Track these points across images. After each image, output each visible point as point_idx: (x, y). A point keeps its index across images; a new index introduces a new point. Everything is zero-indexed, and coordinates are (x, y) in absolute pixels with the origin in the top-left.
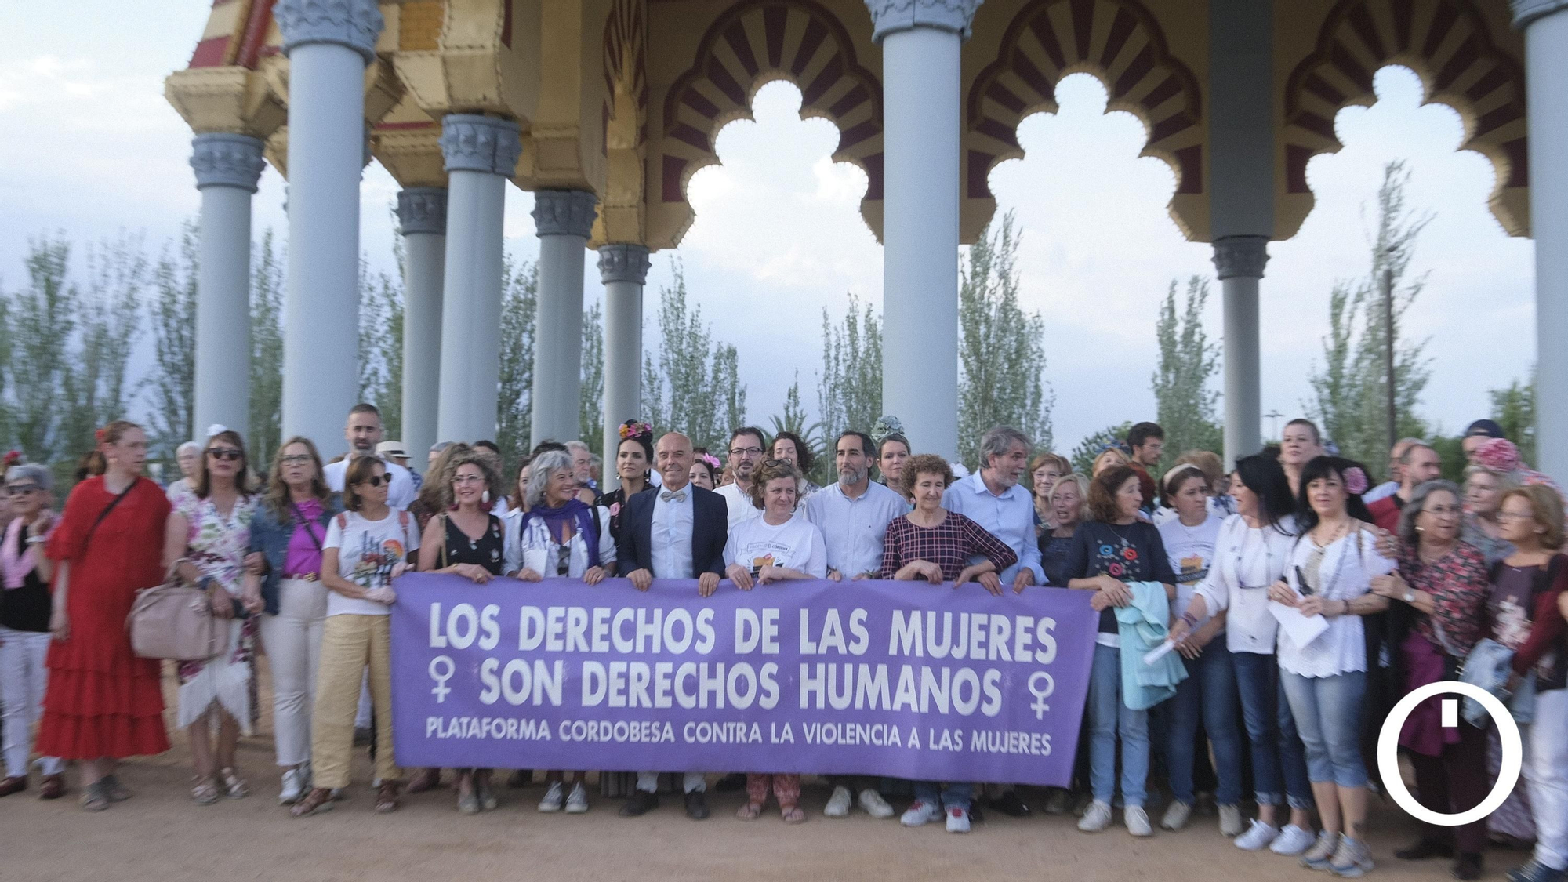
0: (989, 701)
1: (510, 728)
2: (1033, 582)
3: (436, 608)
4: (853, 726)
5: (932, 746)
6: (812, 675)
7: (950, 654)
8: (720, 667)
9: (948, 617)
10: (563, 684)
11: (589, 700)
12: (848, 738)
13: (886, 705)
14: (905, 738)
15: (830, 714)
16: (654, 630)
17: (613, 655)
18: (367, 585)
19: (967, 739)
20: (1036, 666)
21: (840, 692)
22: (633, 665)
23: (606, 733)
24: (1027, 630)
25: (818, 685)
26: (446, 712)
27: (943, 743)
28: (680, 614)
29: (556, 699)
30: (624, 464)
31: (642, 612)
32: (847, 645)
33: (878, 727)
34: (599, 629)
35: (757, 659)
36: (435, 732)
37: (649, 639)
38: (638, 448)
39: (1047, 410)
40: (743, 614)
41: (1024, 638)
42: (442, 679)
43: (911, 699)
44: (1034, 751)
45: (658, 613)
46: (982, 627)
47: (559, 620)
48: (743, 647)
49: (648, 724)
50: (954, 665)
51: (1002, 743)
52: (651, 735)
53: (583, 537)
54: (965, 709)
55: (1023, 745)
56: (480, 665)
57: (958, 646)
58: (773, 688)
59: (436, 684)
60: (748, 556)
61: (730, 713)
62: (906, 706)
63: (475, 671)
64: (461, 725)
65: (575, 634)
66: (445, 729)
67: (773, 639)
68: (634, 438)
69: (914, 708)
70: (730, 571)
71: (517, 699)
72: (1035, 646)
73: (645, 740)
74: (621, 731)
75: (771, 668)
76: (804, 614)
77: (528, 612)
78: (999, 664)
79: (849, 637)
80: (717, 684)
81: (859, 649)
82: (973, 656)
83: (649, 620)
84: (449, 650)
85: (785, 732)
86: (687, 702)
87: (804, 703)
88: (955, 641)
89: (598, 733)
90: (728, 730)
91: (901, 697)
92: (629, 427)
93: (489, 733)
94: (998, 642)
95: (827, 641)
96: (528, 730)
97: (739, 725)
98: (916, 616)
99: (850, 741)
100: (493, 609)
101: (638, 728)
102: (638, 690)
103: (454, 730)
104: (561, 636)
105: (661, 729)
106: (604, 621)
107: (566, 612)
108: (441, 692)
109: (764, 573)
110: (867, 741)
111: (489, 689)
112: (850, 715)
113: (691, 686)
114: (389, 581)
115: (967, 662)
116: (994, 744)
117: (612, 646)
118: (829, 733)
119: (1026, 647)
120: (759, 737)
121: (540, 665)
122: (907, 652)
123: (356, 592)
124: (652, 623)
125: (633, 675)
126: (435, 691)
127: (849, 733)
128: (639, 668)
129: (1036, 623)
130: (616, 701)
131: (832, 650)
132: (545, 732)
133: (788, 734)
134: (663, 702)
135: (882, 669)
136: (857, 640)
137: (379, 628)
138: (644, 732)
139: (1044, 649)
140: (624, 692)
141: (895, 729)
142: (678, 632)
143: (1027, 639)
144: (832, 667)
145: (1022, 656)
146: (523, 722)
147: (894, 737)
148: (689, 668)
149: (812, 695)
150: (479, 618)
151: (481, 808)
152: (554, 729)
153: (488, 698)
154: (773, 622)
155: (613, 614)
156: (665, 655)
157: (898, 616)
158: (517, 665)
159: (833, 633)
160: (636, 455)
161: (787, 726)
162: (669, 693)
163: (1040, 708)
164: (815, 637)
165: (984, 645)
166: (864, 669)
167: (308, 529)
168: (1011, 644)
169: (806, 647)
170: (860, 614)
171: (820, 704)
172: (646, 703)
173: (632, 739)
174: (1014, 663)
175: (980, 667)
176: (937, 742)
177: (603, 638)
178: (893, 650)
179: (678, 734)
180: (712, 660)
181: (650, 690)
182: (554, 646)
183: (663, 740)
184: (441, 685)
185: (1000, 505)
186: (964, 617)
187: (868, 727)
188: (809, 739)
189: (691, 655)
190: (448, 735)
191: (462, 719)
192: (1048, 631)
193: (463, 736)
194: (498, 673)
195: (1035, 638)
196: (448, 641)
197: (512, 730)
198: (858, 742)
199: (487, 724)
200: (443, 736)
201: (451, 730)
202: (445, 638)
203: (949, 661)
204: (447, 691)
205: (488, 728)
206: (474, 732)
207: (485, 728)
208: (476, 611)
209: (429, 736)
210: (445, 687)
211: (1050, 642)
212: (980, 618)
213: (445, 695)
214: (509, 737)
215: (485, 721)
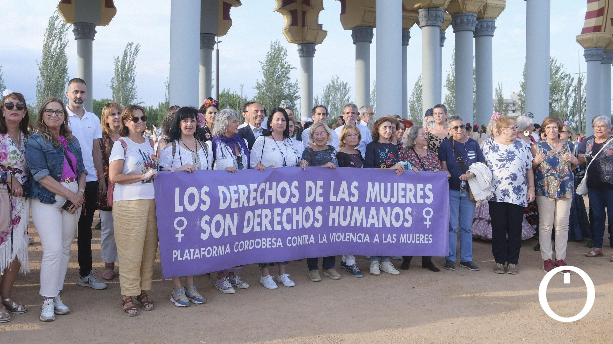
0: (407, 221)
3: (178, 190)
5: (384, 242)
6: (334, 211)
7: (390, 200)
8: (301, 209)
9: (389, 185)
10: (237, 224)
11: (246, 230)
12: (346, 239)
13: (364, 225)
14: (372, 237)
15: (340, 228)
16: (272, 192)
19: (398, 238)
20: (425, 205)
21: (345, 218)
23: (252, 245)
24: (421, 190)
26: (182, 246)
27: (388, 240)
28: (284, 183)
29: (234, 232)
31: (268, 184)
32: (350, 198)
33: (360, 234)
34: (252, 195)
35: (314, 204)
36: (176, 258)
37: (270, 197)
40: (309, 183)
41: (420, 193)
42: (180, 229)
43: (375, 221)
44: (426, 242)
45: (274, 184)
46: (403, 189)
47: (235, 192)
48: (308, 199)
49: (270, 239)
50: (392, 205)
51: (413, 239)
52: (272, 244)
54: (397, 225)
55: (421, 239)
56: (201, 220)
57: (393, 198)
58: (320, 218)
59: (177, 232)
61: (303, 231)
62: (373, 225)
63: (198, 223)
64: (190, 253)
65: (243, 198)
66: (182, 256)
67: (320, 195)
69: (376, 225)
71: (217, 235)
72: (425, 196)
74: (258, 244)
75: (320, 208)
76: (333, 183)
77: (221, 189)
78: (410, 205)
79: (351, 194)
80: (299, 217)
81: (354, 200)
82: (400, 202)
83: (271, 187)
84: (185, 213)
85: (324, 238)
86: (288, 227)
87: (330, 224)
88: (392, 195)
89: (248, 246)
91: (371, 221)
93: (204, 255)
94: (410, 195)
95: (341, 196)
96: (221, 250)
97: (306, 236)
98: (377, 184)
99: (347, 241)
100: (206, 189)
101: (266, 241)
102: (265, 222)
103: (186, 256)
104: (237, 200)
105: (277, 241)
106: (254, 190)
107: (238, 187)
108: (180, 236)
110: (355, 240)
111: (204, 232)
112: (348, 229)
113: (289, 219)
115: (397, 204)
116: (409, 240)
117: (256, 202)
118: (339, 237)
119: (421, 197)
120: (313, 241)
121: (227, 216)
122: (373, 201)
124: (272, 189)
125: (264, 215)
126: (177, 236)
127: (347, 237)
129: (425, 186)
130: (257, 229)
132: (228, 250)
134: (277, 227)
135: (363, 209)
136: (354, 195)
138: (269, 243)
139: (428, 198)
140: (260, 224)
141: (367, 235)
142: (283, 193)
143: (421, 193)
144: (342, 208)
145: (420, 201)
146: (220, 247)
147: (367, 238)
148: (288, 210)
149: (334, 220)
150: (200, 195)
152: (232, 247)
153: (204, 237)
154: (321, 187)
155: (258, 186)
157: (370, 184)
158: (218, 217)
159: (343, 192)
161: (325, 236)
162: (280, 223)
163: (428, 223)
164: (336, 193)
165: (404, 197)
166: (356, 208)
168: (415, 196)
169: (333, 199)
170: (355, 183)
171: (336, 224)
172: (269, 228)
173: (262, 247)
174: (417, 204)
175: (403, 206)
176: (386, 239)
177: (254, 199)
178: (368, 200)
179: (284, 243)
180: (298, 206)
181: (271, 222)
182: (235, 205)
183: (277, 246)
184: (180, 232)
186: (395, 185)
187: (356, 234)
188: (332, 240)
189: (289, 204)
190: (184, 259)
191: (191, 250)
192: (429, 190)
193: (192, 259)
194: (209, 223)
195: (424, 193)
196: (185, 208)
197: (214, 252)
198: (350, 241)
199: (204, 251)
200: (181, 259)
201: (185, 257)
202: (182, 206)
203: (390, 204)
204: (183, 235)
205: (204, 253)
206: (197, 256)
207: (202, 253)
208: (198, 190)
209: (173, 260)
210: (182, 233)
211: (430, 194)
212: (402, 185)
213: (182, 237)
214: (213, 256)
215: (202, 249)
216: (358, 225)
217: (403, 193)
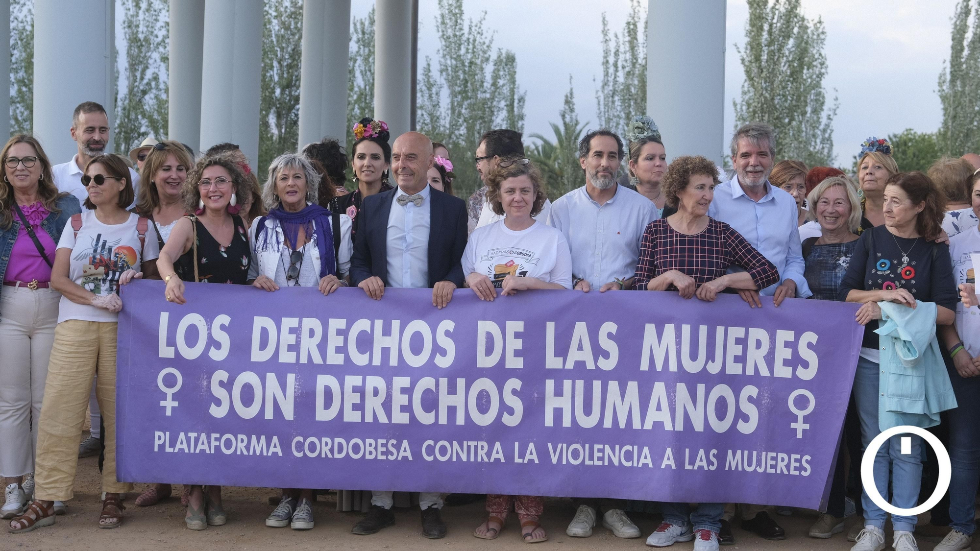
0: (746, 419)
1: (240, 444)
2: (796, 294)
3: (164, 317)
4: (601, 446)
5: (688, 467)
6: (558, 392)
7: (705, 368)
8: (461, 382)
9: (703, 331)
10: (295, 398)
11: (323, 415)
12: (595, 458)
13: (637, 425)
14: (658, 457)
15: (577, 434)
16: (391, 343)
17: (349, 368)
18: (96, 290)
19: (722, 458)
20: (795, 382)
21: (588, 411)
22: (369, 379)
23: (340, 450)
24: (787, 344)
25: (564, 403)
26: (173, 426)
27: (698, 463)
28: (419, 325)
29: (289, 413)
30: (362, 166)
31: (379, 324)
32: (596, 360)
33: (629, 448)
34: (334, 341)
35: (500, 374)
36: (162, 447)
37: (386, 352)
38: (376, 149)
39: (829, 118)
40: (486, 327)
41: (783, 353)
42: (170, 392)
43: (664, 417)
44: (793, 472)
45: (396, 324)
46: (738, 341)
47: (292, 331)
48: (485, 362)
49: (384, 441)
50: (710, 380)
51: (759, 463)
52: (387, 453)
53: (318, 244)
54: (721, 427)
55: (781, 465)
56: (209, 378)
57: (713, 361)
58: (517, 404)
59: (164, 397)
60: (488, 264)
61: (471, 431)
63: (205, 383)
64: (188, 440)
65: (309, 345)
66: (173, 444)
67: (517, 353)
68: (371, 138)
69: (668, 427)
70: (470, 280)
71: (248, 413)
72: (796, 361)
73: (380, 457)
74: (356, 449)
75: (515, 383)
76: (551, 327)
77: (260, 322)
78: (756, 379)
79: (598, 352)
80: (458, 400)
81: (608, 365)
82: (729, 372)
83: (387, 332)
84: (178, 361)
85: (528, 452)
86: (426, 419)
87: (549, 421)
88: (711, 356)
89: (332, 450)
90: (469, 447)
91: (653, 416)
92: (365, 126)
93: (218, 448)
95: (574, 355)
96: (259, 446)
97: (480, 443)
98: (669, 329)
99: (597, 463)
100: (224, 319)
101: (374, 445)
102: (374, 404)
103: (181, 445)
104: (294, 348)
105: (398, 447)
106: (339, 332)
107: (300, 322)
108: (169, 404)
109: (509, 283)
110: (616, 463)
111: (218, 403)
112: (597, 435)
113: (430, 402)
114: (118, 286)
115: (723, 377)
116: (750, 465)
117: (347, 359)
118: (576, 453)
119: (786, 363)
120: (501, 456)
121: (271, 377)
122: (659, 367)
123: (83, 298)
124: (390, 335)
125: (369, 389)
126: (162, 403)
127: (597, 455)
128: (375, 382)
129: (797, 337)
130: (352, 417)
131: (580, 365)
132: (276, 448)
133: (532, 454)
134: (400, 418)
135: (633, 387)
136: (606, 355)
137: (107, 336)
138: (381, 449)
139: (806, 365)
140: (359, 407)
141: (646, 450)
142: (417, 345)
143: (788, 354)
144: (580, 384)
145: (782, 372)
146: (254, 437)
147: (646, 458)
148: (427, 382)
149: (558, 413)
150: (209, 329)
151: (208, 524)
152: (285, 445)
153: (218, 412)
154: (517, 335)
155: (349, 325)
156: (403, 369)
157: (650, 329)
158: (248, 377)
159: (580, 348)
160: (375, 157)
161: (531, 446)
162: (407, 408)
163: (800, 427)
164: (562, 351)
165: (741, 359)
166: (613, 386)
167: (32, 236)
168: (770, 359)
169: (552, 362)
170: (609, 327)
171: (567, 422)
172: (383, 419)
173: (368, 457)
174: (772, 379)
175: (736, 383)
176: (692, 462)
177: (338, 350)
178: (644, 366)
179: (416, 453)
180: (452, 375)
181: (387, 406)
182: (287, 357)
183: (400, 458)
184: (169, 397)
185: (760, 210)
186: (720, 330)
187: (617, 447)
188: (554, 460)
189: (430, 369)
190: (176, 451)
191: (190, 434)
192: (810, 346)
193: (192, 451)
194: (228, 386)
195: (795, 353)
196: (177, 352)
197: (241, 446)
198: (606, 463)
199: (216, 439)
200: (171, 450)
201: (178, 446)
202: (173, 348)
203: (704, 376)
204: (176, 404)
205: (217, 443)
206: (203, 447)
207: (214, 443)
208: (206, 320)
209: (156, 449)
210: (173, 400)
211: (811, 357)
212: (737, 332)
213: (173, 408)
214: (239, 453)
215: (214, 436)
216: (622, 425)
217: (738, 350)
